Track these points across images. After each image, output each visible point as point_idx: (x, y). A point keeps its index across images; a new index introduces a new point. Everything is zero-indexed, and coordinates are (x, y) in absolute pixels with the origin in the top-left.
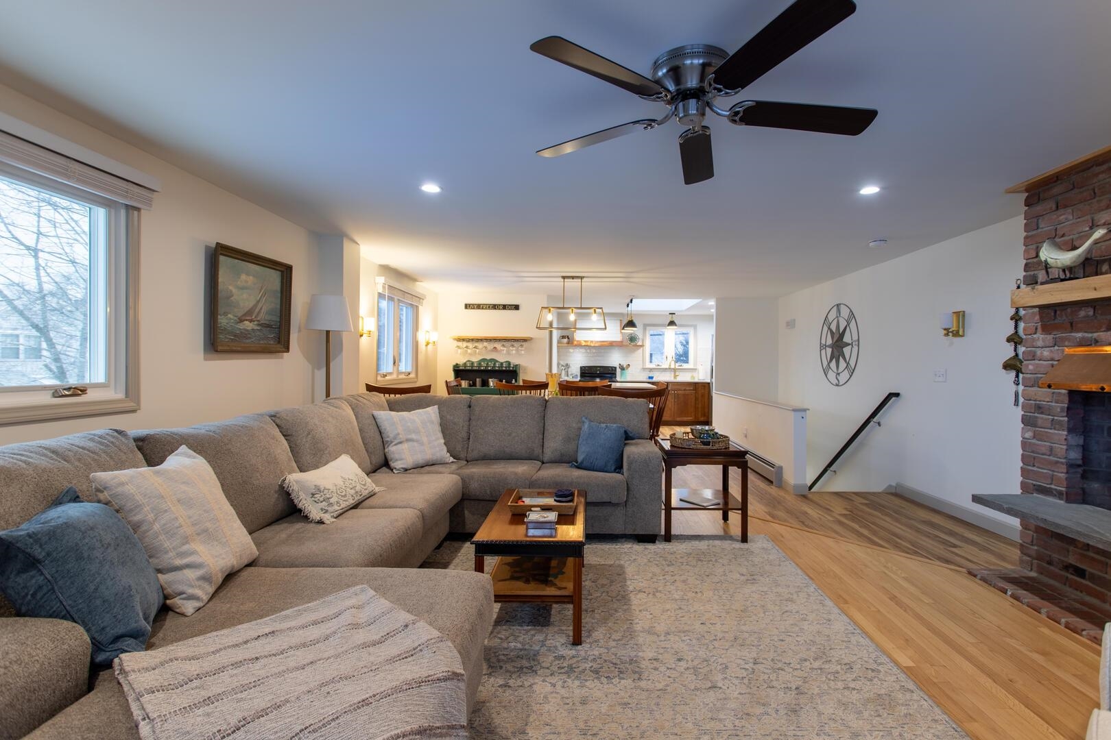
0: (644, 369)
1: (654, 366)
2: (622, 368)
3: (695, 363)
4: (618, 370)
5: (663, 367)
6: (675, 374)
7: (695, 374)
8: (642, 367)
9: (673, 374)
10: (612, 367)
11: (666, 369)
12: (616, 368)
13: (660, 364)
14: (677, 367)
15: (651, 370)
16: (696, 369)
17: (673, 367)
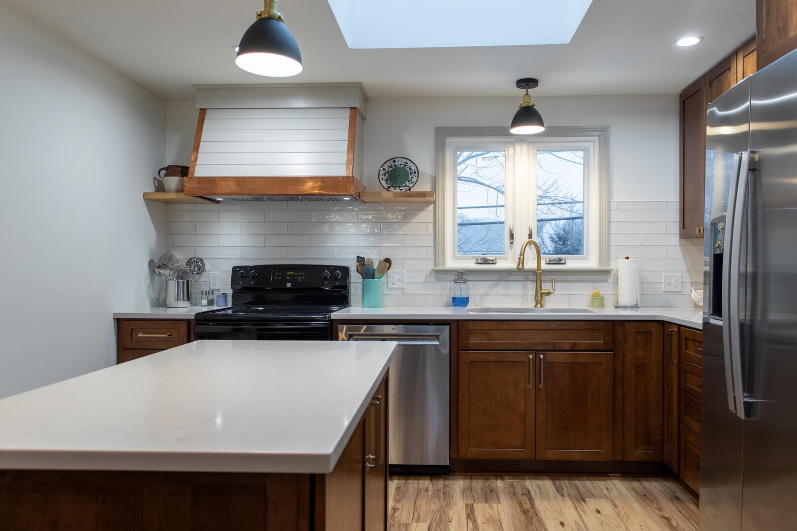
0: (440, 274)
1: (471, 265)
2: (367, 271)
3: (605, 251)
4: (355, 278)
5: (501, 265)
6: (538, 287)
7: (606, 289)
8: (431, 267)
9: (531, 288)
10: (333, 269)
11: (509, 272)
12: (345, 270)
13: (490, 257)
14: (544, 266)
15: (461, 276)
16: (607, 272)
17: (530, 264)
